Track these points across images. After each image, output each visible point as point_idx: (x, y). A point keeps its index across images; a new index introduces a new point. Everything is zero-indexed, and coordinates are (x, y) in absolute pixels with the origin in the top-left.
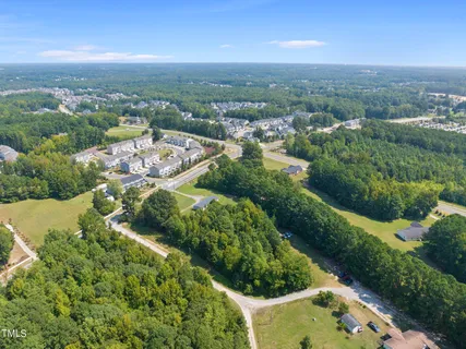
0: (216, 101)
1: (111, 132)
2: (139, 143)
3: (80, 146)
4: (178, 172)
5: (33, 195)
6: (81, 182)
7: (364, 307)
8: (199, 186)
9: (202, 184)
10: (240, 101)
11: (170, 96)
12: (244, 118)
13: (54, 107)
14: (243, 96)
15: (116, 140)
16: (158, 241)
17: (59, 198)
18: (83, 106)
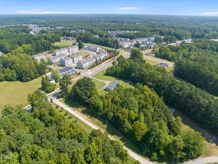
0: (110, 30)
1: (56, 44)
2: (71, 49)
3: (38, 51)
4: (93, 66)
5: (7, 79)
6: (36, 70)
8: (107, 74)
9: (109, 73)
10: (123, 30)
11: (86, 27)
12: (127, 37)
14: (124, 28)
15: (58, 48)
16: (83, 112)
17: (22, 81)
18: (43, 32)
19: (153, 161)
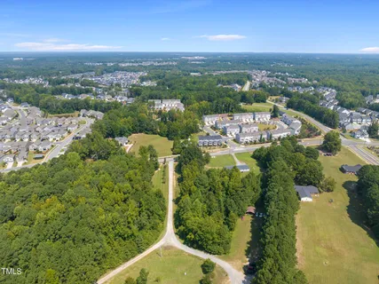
2: (258, 116)
16: (178, 179)
19: (176, 233)
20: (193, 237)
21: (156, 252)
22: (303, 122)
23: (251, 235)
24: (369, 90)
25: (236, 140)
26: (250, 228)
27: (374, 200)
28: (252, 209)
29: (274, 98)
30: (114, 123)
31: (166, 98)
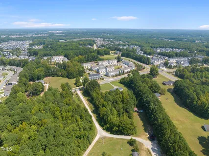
0: (160, 47)
3: (88, 61)
4: (116, 76)
5: (62, 76)
7: (150, 153)
8: (121, 82)
10: (172, 48)
12: (167, 56)
13: (92, 46)
14: (175, 46)
15: (102, 60)
16: (88, 100)
18: (103, 46)
19: (104, 129)
20: (117, 128)
21: (98, 142)
22: (134, 63)
23: (142, 122)
24: (153, 46)
25: (107, 75)
26: (139, 119)
27: (189, 95)
28: (136, 109)
29: (113, 52)
30: (33, 72)
31: (54, 55)
